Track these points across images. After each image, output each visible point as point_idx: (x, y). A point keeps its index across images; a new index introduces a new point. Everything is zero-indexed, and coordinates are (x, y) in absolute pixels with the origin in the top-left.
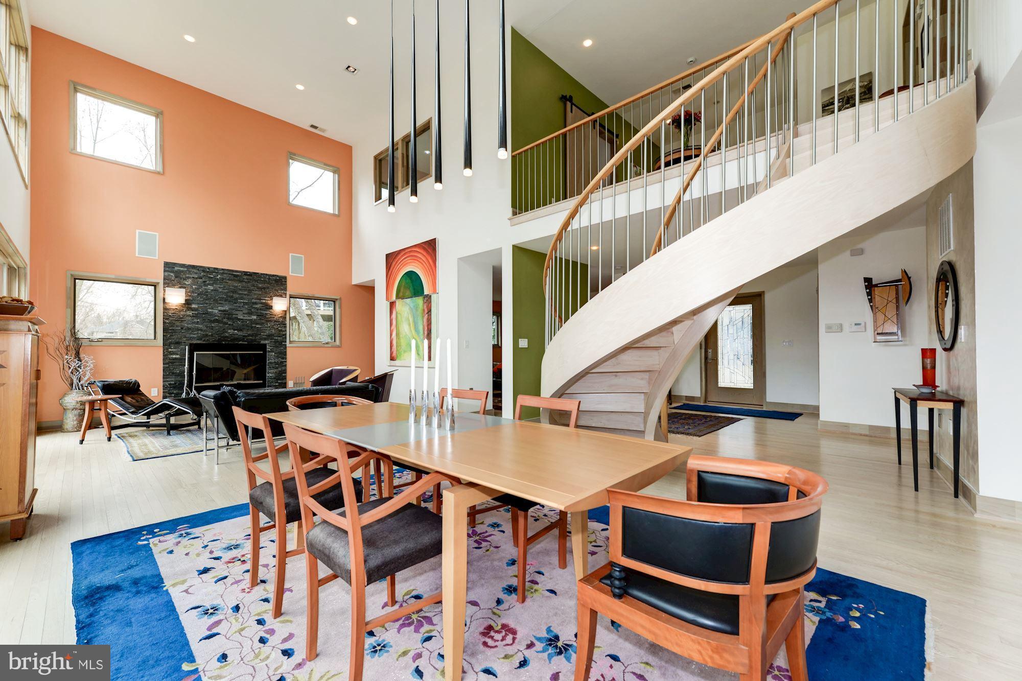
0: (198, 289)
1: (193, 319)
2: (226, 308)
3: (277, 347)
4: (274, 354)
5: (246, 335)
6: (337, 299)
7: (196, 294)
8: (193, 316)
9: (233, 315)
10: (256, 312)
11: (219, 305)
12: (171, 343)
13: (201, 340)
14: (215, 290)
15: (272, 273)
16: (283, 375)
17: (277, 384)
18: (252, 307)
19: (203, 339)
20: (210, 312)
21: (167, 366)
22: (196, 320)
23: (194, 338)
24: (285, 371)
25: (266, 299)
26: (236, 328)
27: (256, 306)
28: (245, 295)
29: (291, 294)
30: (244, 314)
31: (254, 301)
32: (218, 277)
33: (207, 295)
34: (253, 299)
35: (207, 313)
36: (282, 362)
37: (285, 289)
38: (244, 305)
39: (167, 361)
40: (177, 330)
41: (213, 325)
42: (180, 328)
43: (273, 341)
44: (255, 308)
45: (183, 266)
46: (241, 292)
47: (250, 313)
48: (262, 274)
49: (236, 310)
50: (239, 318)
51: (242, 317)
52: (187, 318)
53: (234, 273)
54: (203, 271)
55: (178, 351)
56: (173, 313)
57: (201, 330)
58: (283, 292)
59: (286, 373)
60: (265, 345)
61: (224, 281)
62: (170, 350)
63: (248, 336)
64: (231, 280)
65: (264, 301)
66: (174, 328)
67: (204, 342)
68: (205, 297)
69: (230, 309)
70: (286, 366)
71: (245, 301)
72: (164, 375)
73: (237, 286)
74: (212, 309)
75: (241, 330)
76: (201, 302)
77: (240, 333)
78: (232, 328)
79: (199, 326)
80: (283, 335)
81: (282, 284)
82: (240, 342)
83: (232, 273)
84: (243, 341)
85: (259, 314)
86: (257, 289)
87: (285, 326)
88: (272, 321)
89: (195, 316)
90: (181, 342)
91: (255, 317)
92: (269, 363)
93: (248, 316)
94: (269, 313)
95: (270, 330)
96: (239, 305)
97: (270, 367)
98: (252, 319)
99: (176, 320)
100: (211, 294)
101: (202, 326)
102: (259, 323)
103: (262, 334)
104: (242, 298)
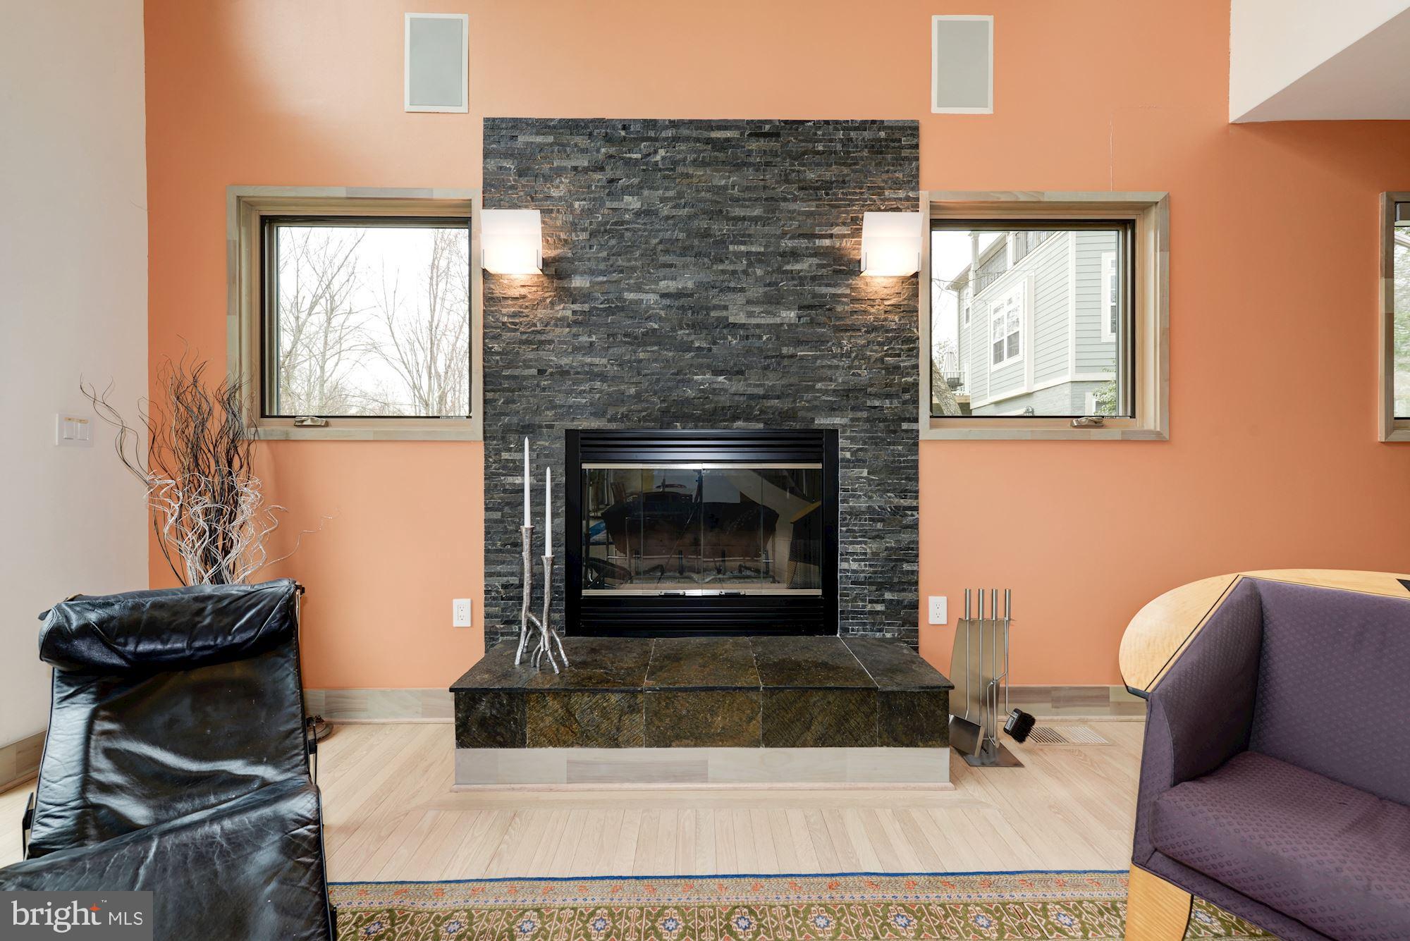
0: (589, 212)
1: (576, 336)
2: (687, 281)
3: (876, 442)
4: (865, 473)
5: (761, 391)
6: (1144, 207)
7: (583, 236)
8: (576, 322)
9: (708, 309)
10: (794, 292)
11: (663, 271)
12: (507, 429)
13: (603, 414)
14: (647, 212)
15: (859, 117)
16: (906, 567)
17: (880, 607)
18: (779, 270)
19: (610, 412)
20: (632, 302)
21: (497, 515)
22: (584, 339)
23: (579, 406)
24: (910, 552)
25: (836, 230)
26: (721, 365)
27: (798, 267)
28: (755, 220)
29: (941, 199)
30: (749, 302)
31: (787, 244)
32: (658, 158)
33: (622, 236)
34: (784, 234)
35: (622, 309)
36: (898, 511)
37: (913, 181)
38: (750, 264)
39: (498, 497)
40: (525, 378)
41: (642, 356)
42: (534, 371)
43: (865, 414)
44: (792, 275)
45: (543, 126)
46: (738, 212)
47: (774, 300)
48: (818, 124)
49: (721, 291)
50: (731, 320)
51: (741, 319)
52: (558, 330)
53: (715, 134)
54: (608, 139)
55: (531, 462)
56: (514, 315)
57: (603, 377)
58: (901, 194)
59: (915, 558)
60: (833, 433)
61: (680, 169)
62: (505, 455)
63: (765, 397)
64: (704, 164)
65: (827, 242)
66: (517, 372)
67: (613, 426)
68: (613, 242)
69: (700, 285)
70: (914, 526)
71: (753, 249)
72: (487, 551)
73: (725, 188)
74: (639, 289)
75: (741, 373)
76: (602, 266)
77: (737, 386)
78: (709, 367)
79: (597, 360)
80: (905, 391)
81: (900, 161)
83: (706, 134)
84: (747, 420)
85: (809, 300)
86: (801, 194)
87: (911, 350)
88: (860, 330)
89: (581, 321)
90: (540, 427)
91: (793, 314)
92: (850, 514)
93: (768, 313)
94: (846, 296)
95: (850, 368)
96: (731, 268)
97: (854, 531)
98: (782, 324)
99: (522, 342)
100: (634, 231)
101: (604, 361)
102: (807, 342)
103: (819, 386)
104: (745, 238)
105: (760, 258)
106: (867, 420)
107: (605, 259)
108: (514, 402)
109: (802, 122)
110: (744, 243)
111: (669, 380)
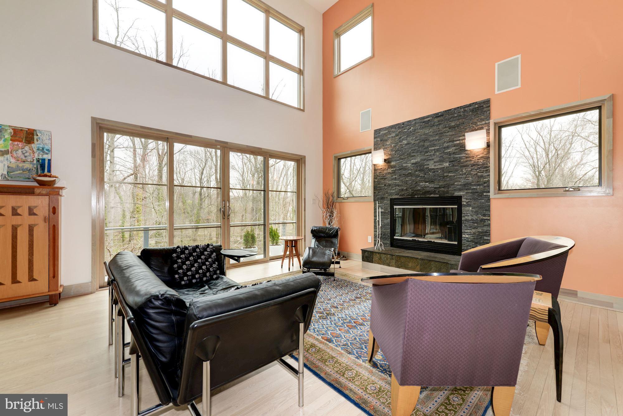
0: (395, 146)
1: (392, 176)
2: (418, 159)
3: (475, 199)
4: (471, 209)
5: (438, 186)
6: (604, 101)
7: (394, 152)
8: (392, 173)
9: (424, 166)
10: (448, 158)
11: (412, 158)
12: (378, 199)
13: (398, 194)
14: (408, 144)
15: (468, 103)
16: (485, 238)
18: (443, 152)
19: (400, 194)
20: (406, 166)
22: (394, 177)
23: (393, 192)
25: (459, 138)
26: (427, 180)
27: (449, 151)
28: (436, 140)
29: (496, 121)
30: (435, 162)
31: (446, 145)
32: (411, 129)
33: (402, 151)
34: (445, 142)
35: (403, 168)
37: (488, 118)
38: (435, 152)
40: (382, 187)
41: (407, 179)
42: (384, 185)
43: (470, 191)
44: (447, 153)
45: (385, 129)
46: (431, 139)
47: (442, 161)
48: (455, 109)
49: (427, 160)
50: (430, 168)
51: (433, 167)
52: (388, 175)
53: (425, 120)
54: (399, 128)
55: (383, 206)
56: (380, 173)
57: (398, 186)
58: (483, 122)
59: (489, 235)
60: (460, 197)
61: (416, 131)
63: (439, 188)
64: (423, 128)
65: (458, 142)
66: (380, 186)
67: (400, 197)
68: (401, 153)
69: (421, 160)
70: (489, 225)
71: (436, 148)
72: (374, 226)
73: (428, 133)
74: (406, 163)
75: (432, 182)
76: (398, 159)
77: (432, 185)
78: (424, 181)
79: (397, 182)
80: (485, 183)
81: (483, 112)
82: (432, 195)
83: (423, 120)
84: (434, 194)
85: (452, 159)
86: (450, 130)
87: (487, 170)
88: (469, 166)
89: (394, 172)
90: (385, 198)
91: (447, 164)
92: (466, 221)
93: (440, 165)
94: (464, 157)
95: (466, 178)
96: (430, 154)
97: (467, 226)
98: (444, 167)
99: (381, 179)
100: (405, 149)
101: (399, 181)
102: (452, 172)
103: (456, 183)
104: (434, 145)
105: (438, 150)
106: (471, 193)
107: (399, 157)
108: (379, 192)
109: (450, 110)
110: (433, 147)
111: (414, 185)
